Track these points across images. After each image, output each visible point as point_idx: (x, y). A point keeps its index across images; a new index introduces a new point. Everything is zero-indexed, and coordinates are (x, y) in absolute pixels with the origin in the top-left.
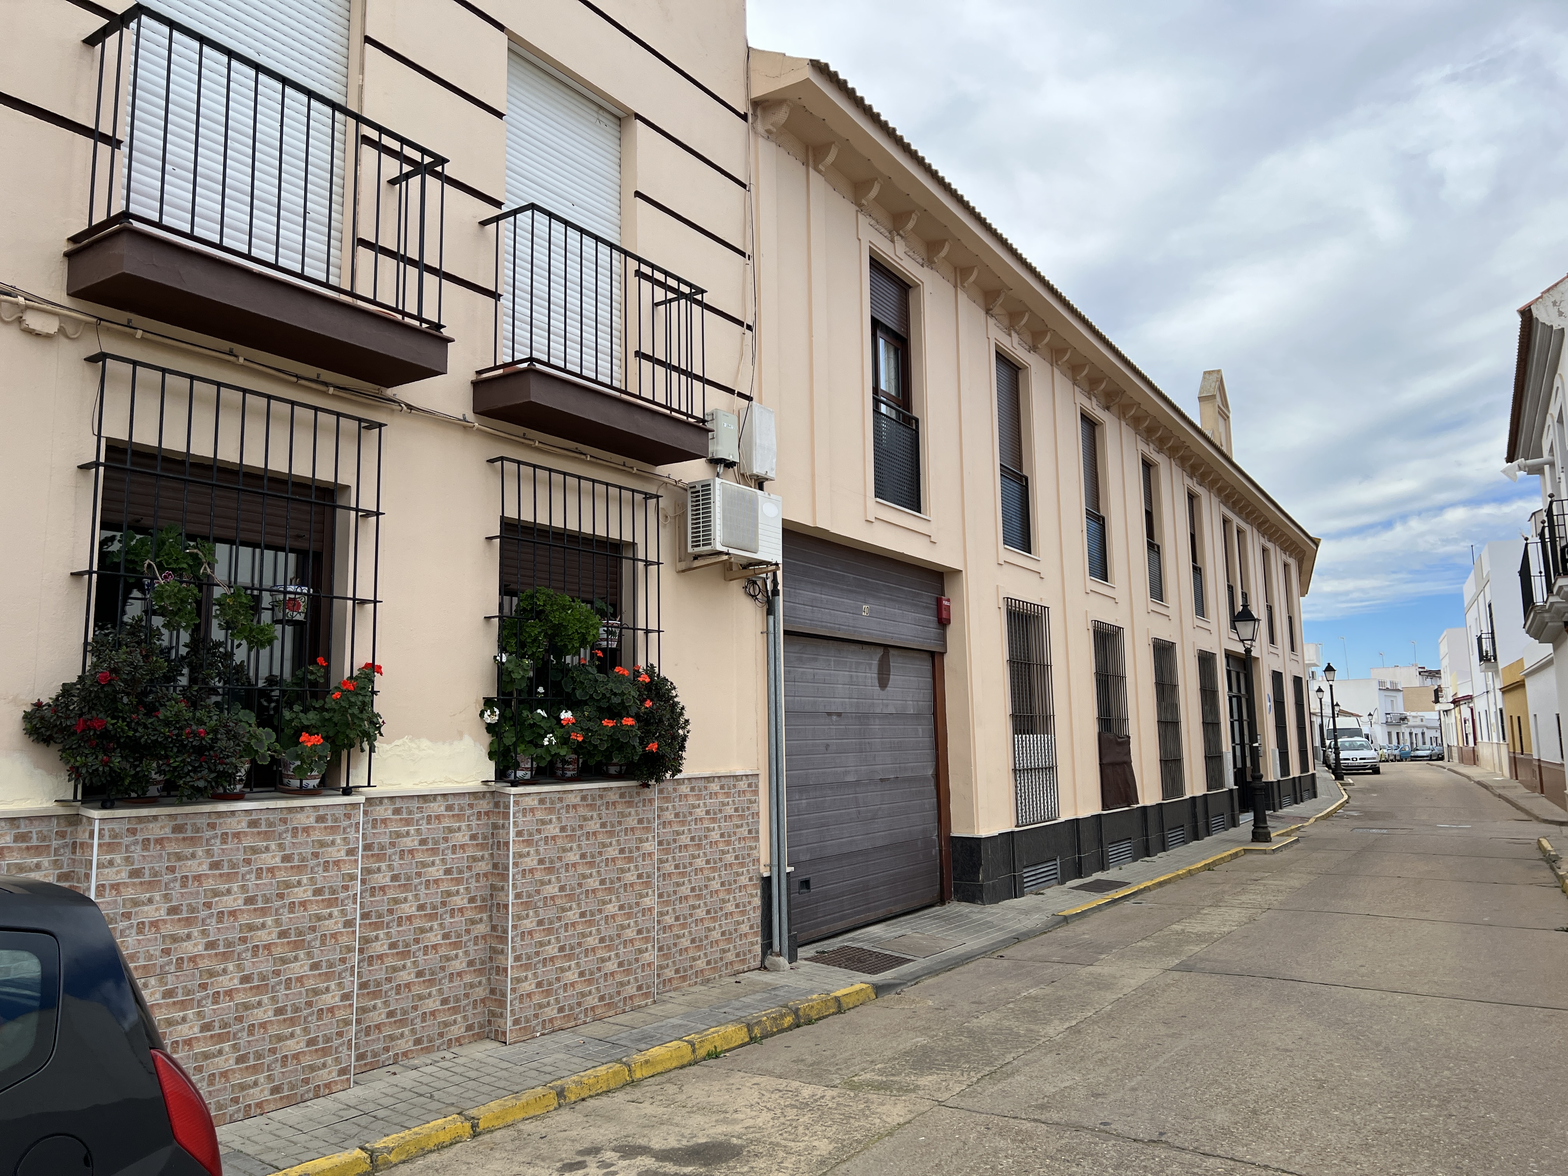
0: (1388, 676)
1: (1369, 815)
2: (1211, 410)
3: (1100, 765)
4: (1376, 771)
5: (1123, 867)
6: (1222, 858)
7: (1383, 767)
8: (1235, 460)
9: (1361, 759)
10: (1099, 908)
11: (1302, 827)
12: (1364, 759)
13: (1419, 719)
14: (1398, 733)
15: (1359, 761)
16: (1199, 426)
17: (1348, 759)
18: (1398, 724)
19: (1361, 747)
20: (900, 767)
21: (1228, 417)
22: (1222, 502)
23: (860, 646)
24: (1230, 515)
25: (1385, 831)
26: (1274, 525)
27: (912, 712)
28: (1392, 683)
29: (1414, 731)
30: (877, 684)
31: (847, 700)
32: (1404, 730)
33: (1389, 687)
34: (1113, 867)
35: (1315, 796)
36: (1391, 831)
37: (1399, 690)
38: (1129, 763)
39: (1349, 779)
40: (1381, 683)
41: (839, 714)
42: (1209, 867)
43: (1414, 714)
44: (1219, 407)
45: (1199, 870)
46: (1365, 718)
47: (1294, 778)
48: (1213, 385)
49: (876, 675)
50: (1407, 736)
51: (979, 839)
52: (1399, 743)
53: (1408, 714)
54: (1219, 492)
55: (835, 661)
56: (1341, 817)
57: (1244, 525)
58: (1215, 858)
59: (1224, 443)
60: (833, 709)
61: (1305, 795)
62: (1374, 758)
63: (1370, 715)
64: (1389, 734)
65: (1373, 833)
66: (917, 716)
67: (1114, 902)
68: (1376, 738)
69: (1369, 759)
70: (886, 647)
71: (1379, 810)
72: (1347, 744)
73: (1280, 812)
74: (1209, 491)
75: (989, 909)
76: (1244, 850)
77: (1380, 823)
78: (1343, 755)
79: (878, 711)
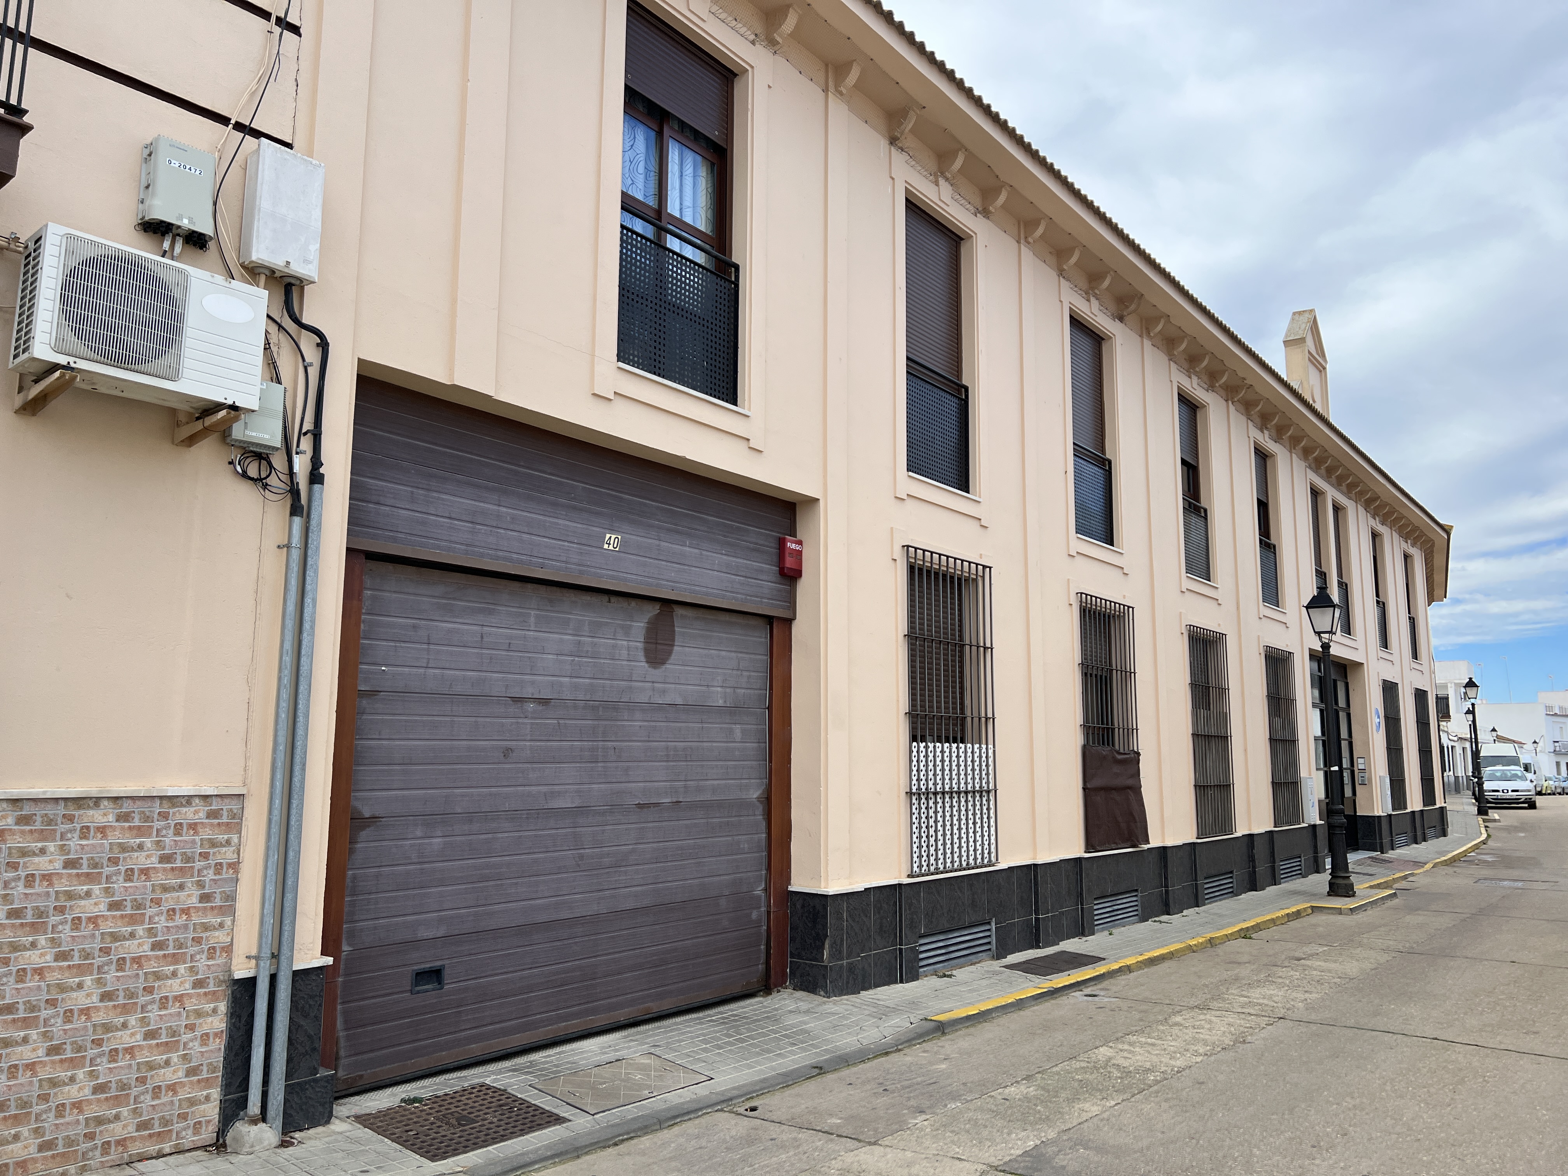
1: (1506, 861)
2: (1300, 356)
3: (1084, 789)
4: (1532, 805)
5: (1114, 931)
6: (1273, 919)
7: (1539, 801)
8: (1332, 421)
9: (1513, 791)
10: (1019, 1004)
11: (1412, 875)
12: (1517, 791)
15: (1510, 793)
16: (1284, 376)
17: (1498, 791)
19: (1514, 777)
20: (685, 787)
21: (1324, 368)
22: (1311, 468)
23: (605, 598)
24: (1322, 484)
25: (1520, 884)
26: (1387, 504)
27: (721, 703)
30: (643, 659)
31: (567, 679)
34: (1099, 931)
35: (1444, 834)
36: (1528, 885)
38: (1136, 789)
39: (1494, 814)
41: (544, 702)
42: (1245, 934)
44: (1309, 352)
45: (1228, 938)
46: (1529, 746)
47: (1413, 812)
48: (1303, 326)
49: (640, 645)
51: (825, 897)
54: (1306, 453)
55: (537, 617)
56: (1471, 862)
57: (1343, 500)
58: (1259, 920)
59: (1318, 398)
60: (528, 692)
61: (1429, 832)
62: (1529, 791)
65: (1503, 887)
66: (733, 711)
67: (1053, 993)
68: (1540, 768)
69: (1522, 791)
70: (667, 604)
71: (1522, 854)
72: (1498, 774)
73: (1391, 854)
74: (1291, 452)
75: (831, 1005)
76: (1312, 908)
77: (1515, 873)
78: (1487, 786)
79: (643, 698)
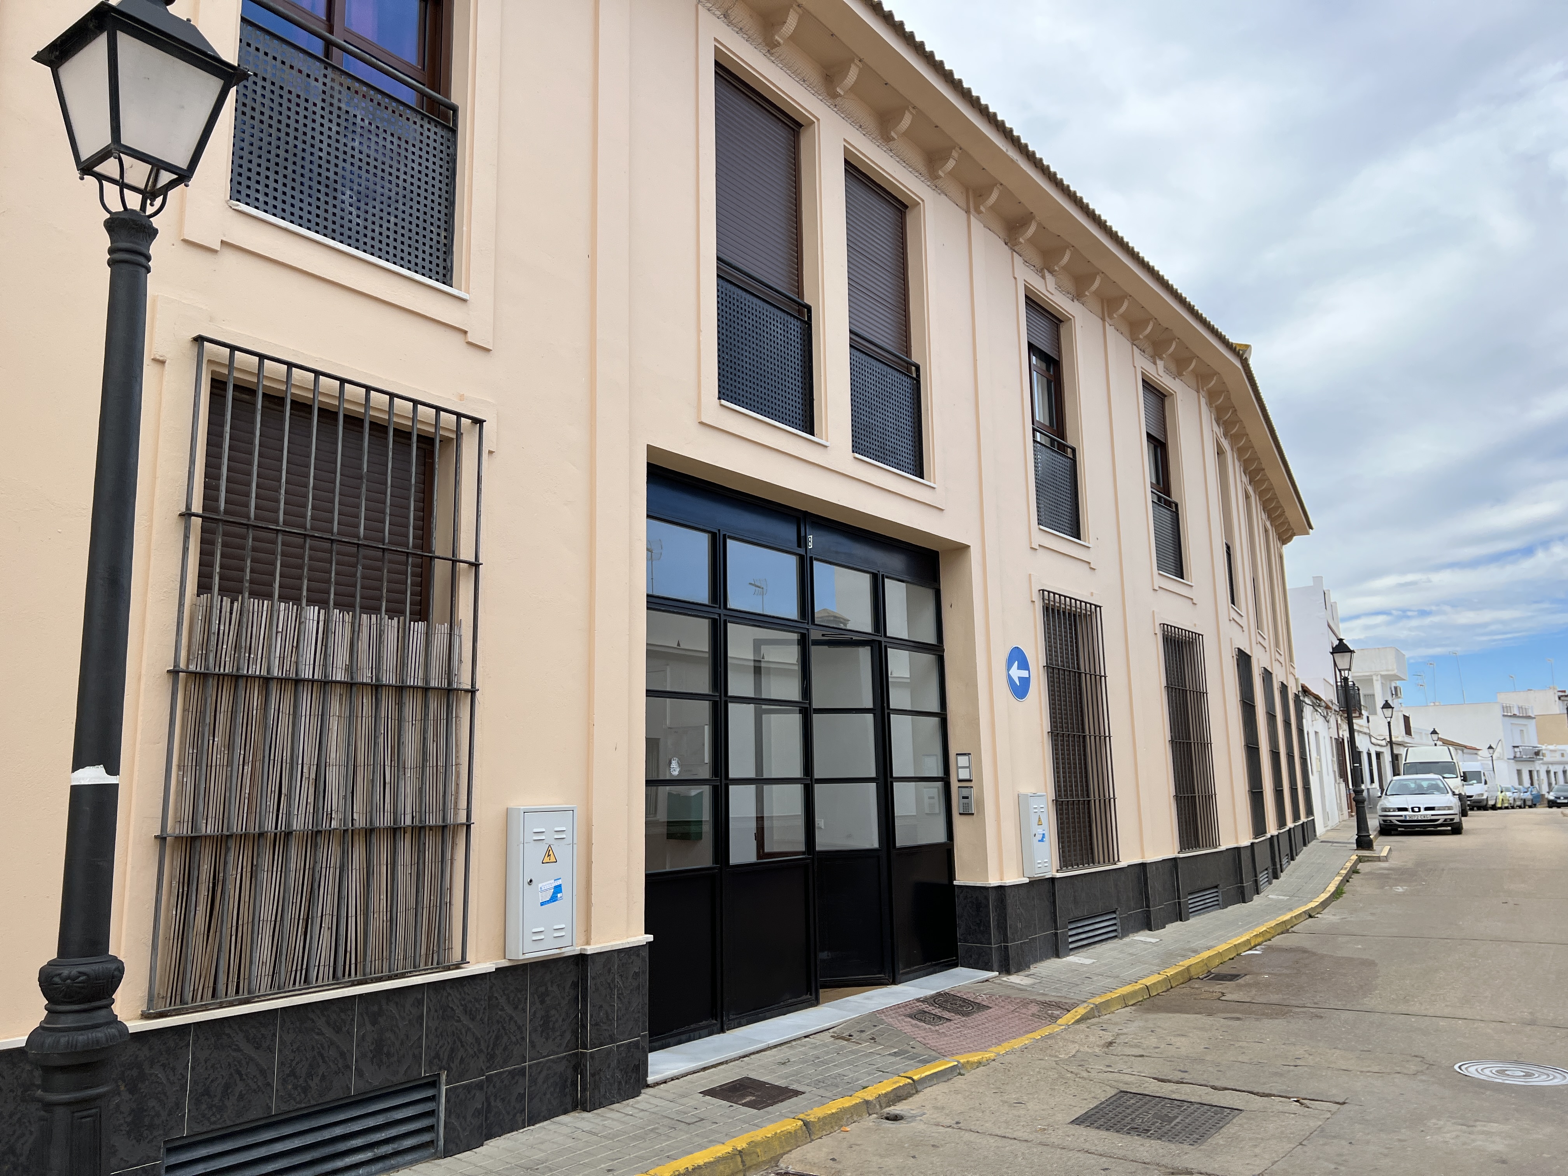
0: (1515, 700)
13: (1558, 755)
14: (1530, 772)
18: (1531, 760)
28: (1519, 708)
29: (1553, 769)
32: (1539, 767)
33: (1516, 712)
37: (1529, 717)
40: (1505, 708)
43: (1551, 747)
50: (1543, 775)
52: (1532, 784)
53: (1544, 747)
63: (1490, 747)
64: (1519, 772)
